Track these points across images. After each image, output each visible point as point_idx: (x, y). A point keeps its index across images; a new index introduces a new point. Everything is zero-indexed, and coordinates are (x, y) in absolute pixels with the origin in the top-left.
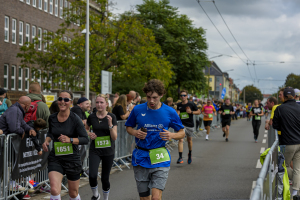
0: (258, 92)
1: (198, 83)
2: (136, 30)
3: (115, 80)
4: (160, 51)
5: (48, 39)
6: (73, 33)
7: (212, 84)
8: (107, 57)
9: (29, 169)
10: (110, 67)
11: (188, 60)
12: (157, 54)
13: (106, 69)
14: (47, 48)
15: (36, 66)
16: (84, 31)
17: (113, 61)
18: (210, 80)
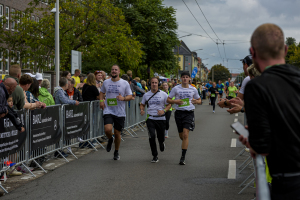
0: (227, 71)
1: (168, 63)
2: (106, 10)
3: (84, 60)
4: (130, 31)
5: (16, 18)
6: (41, 12)
7: (181, 64)
8: (77, 36)
9: (6, 149)
10: (79, 46)
11: (158, 40)
12: (127, 34)
13: (75, 49)
14: (16, 28)
15: (5, 45)
16: (54, 10)
17: (83, 41)
18: (179, 59)
